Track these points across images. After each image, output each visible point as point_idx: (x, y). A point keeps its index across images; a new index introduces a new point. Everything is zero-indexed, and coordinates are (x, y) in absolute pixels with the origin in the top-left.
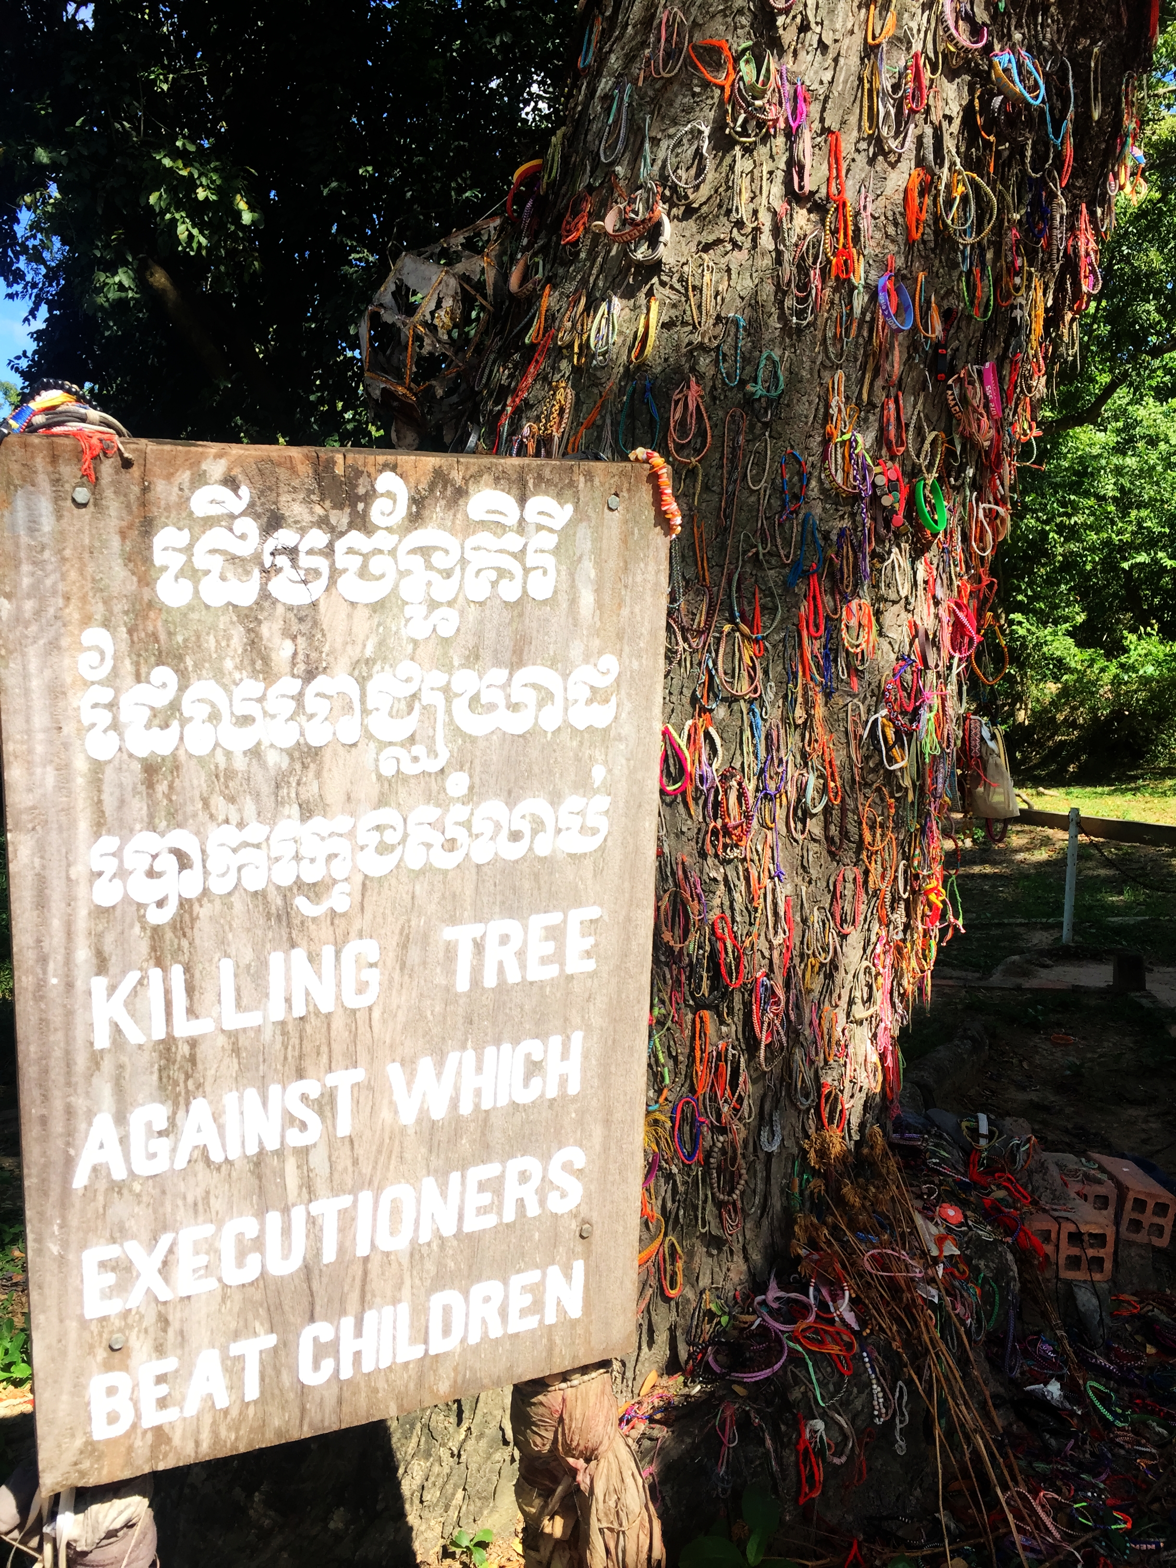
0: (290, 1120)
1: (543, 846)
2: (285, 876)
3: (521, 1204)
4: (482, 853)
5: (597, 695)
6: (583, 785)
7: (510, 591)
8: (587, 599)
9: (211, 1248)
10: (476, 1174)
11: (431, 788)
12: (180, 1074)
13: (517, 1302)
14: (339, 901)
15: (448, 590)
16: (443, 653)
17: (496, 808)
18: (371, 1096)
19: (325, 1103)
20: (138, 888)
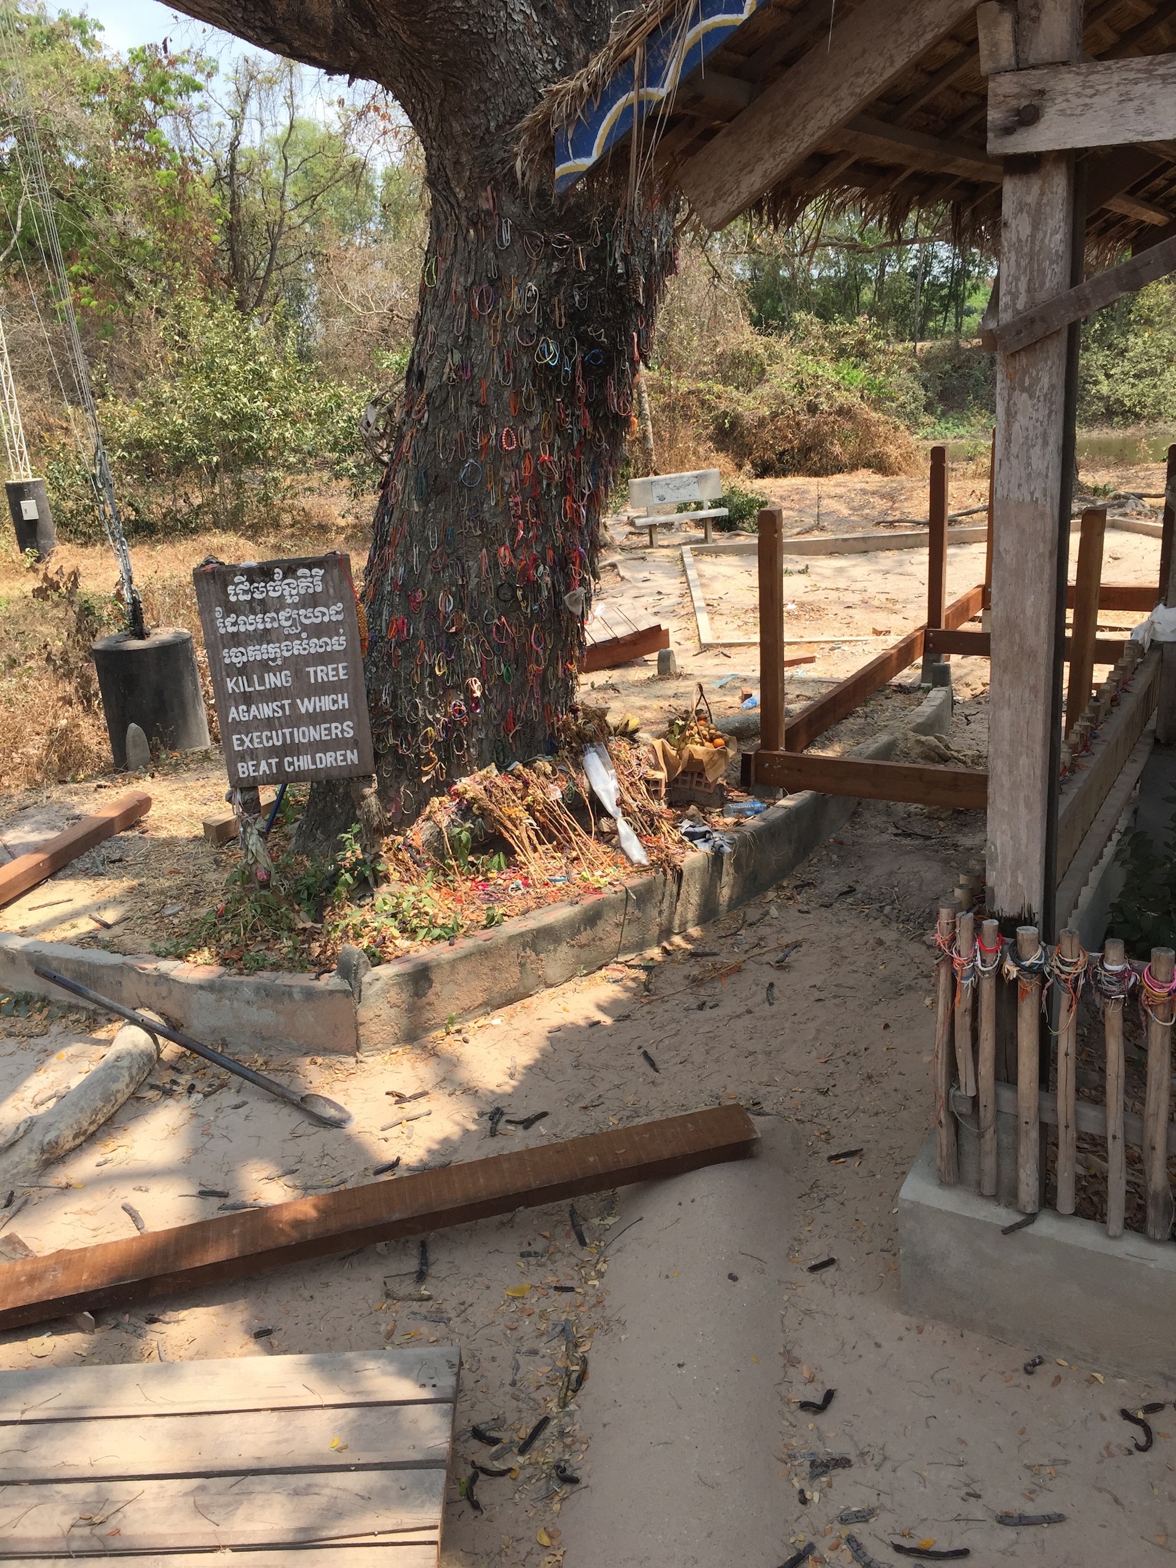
0: (274, 711)
1: (329, 649)
2: (265, 657)
3: (336, 734)
4: (313, 651)
5: (337, 613)
6: (338, 635)
7: (311, 591)
8: (331, 591)
9: (260, 737)
10: (323, 726)
11: (298, 636)
12: (248, 699)
13: (340, 758)
14: (279, 662)
15: (294, 592)
16: (295, 606)
17: (315, 640)
18: (293, 706)
19: (282, 707)
20: (235, 660)
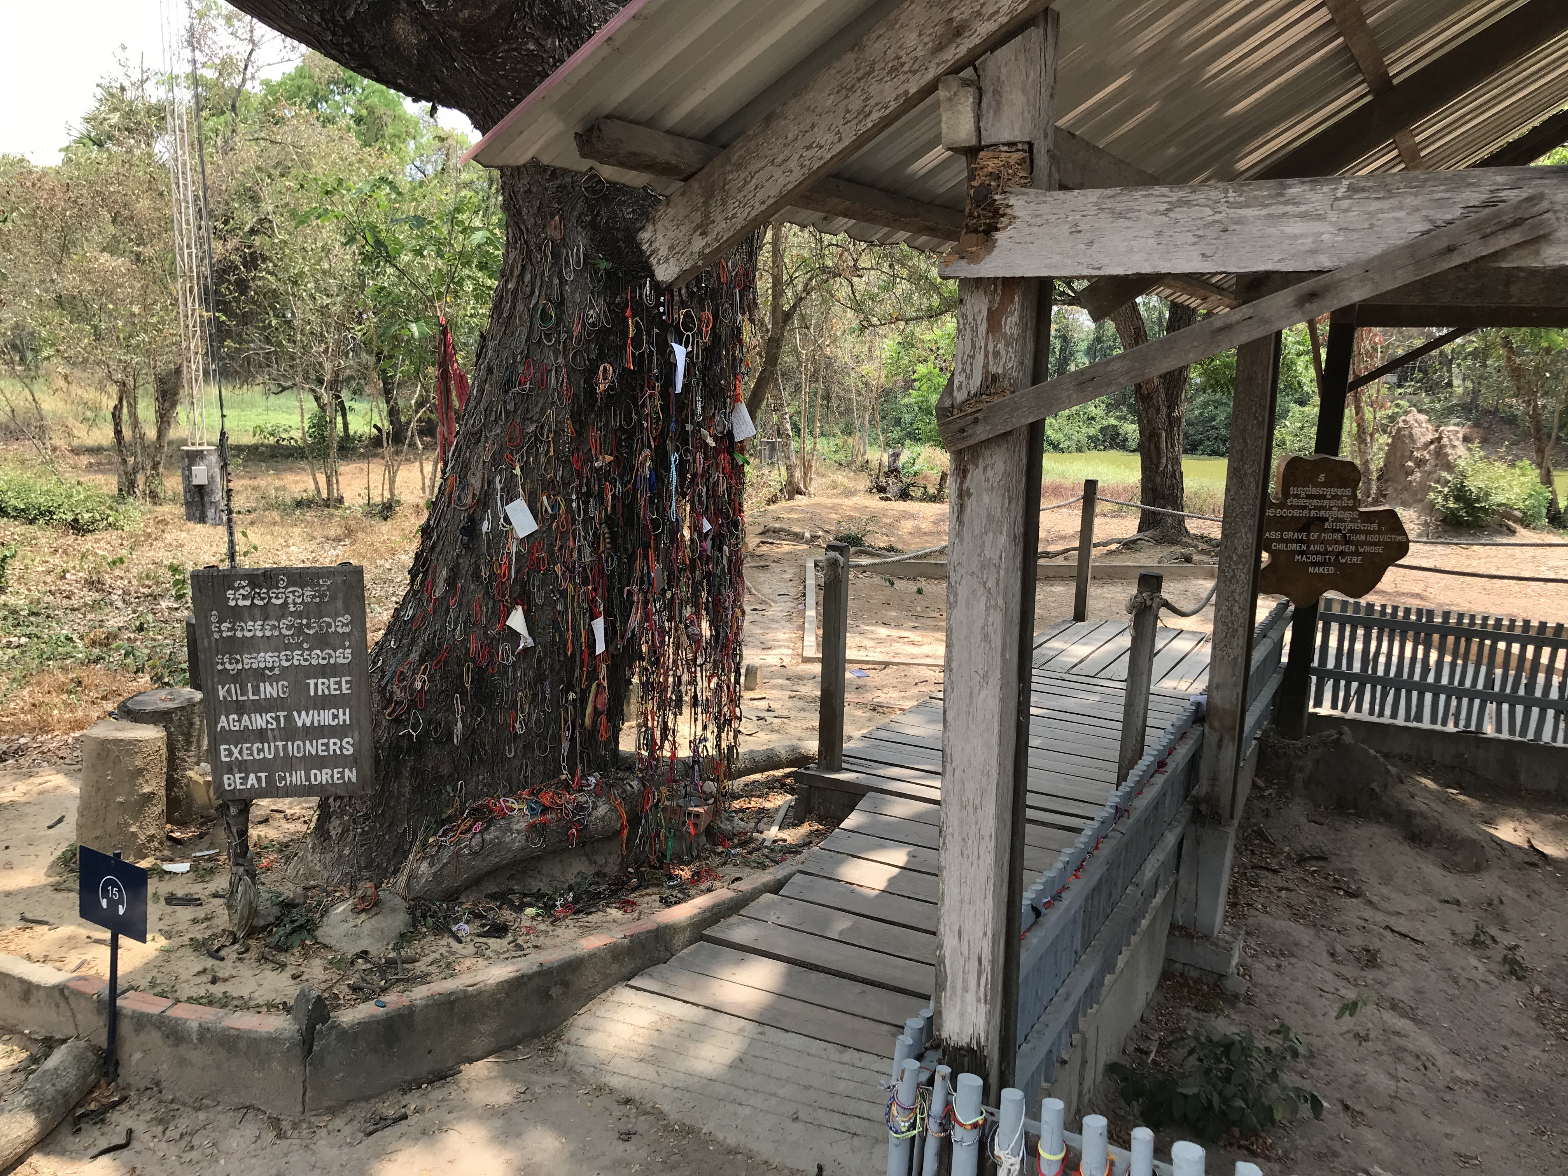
0: (267, 722)
1: (332, 661)
2: (262, 665)
3: (334, 750)
4: (314, 662)
5: (344, 625)
6: (343, 647)
7: (316, 600)
8: (339, 602)
9: (250, 749)
10: (320, 741)
11: (299, 646)
12: (240, 708)
13: (336, 776)
14: (277, 672)
15: (300, 600)
16: (299, 615)
17: (318, 652)
18: (289, 718)
19: (277, 719)
20: (228, 666)
